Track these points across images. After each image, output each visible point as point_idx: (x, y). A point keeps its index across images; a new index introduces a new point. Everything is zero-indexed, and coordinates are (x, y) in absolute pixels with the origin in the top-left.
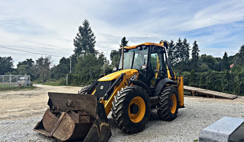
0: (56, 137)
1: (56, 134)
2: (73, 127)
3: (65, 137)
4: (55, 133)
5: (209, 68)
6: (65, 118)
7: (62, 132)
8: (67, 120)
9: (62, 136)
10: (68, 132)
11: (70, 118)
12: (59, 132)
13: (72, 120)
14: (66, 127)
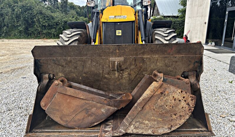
0: (140, 132)
1: (136, 128)
2: (188, 104)
3: (166, 127)
4: (132, 126)
5: (77, 14)
6: (162, 93)
7: (155, 120)
8: (168, 95)
9: (156, 126)
10: (174, 117)
11: (180, 91)
12: (147, 122)
13: (184, 93)
14: (165, 109)
